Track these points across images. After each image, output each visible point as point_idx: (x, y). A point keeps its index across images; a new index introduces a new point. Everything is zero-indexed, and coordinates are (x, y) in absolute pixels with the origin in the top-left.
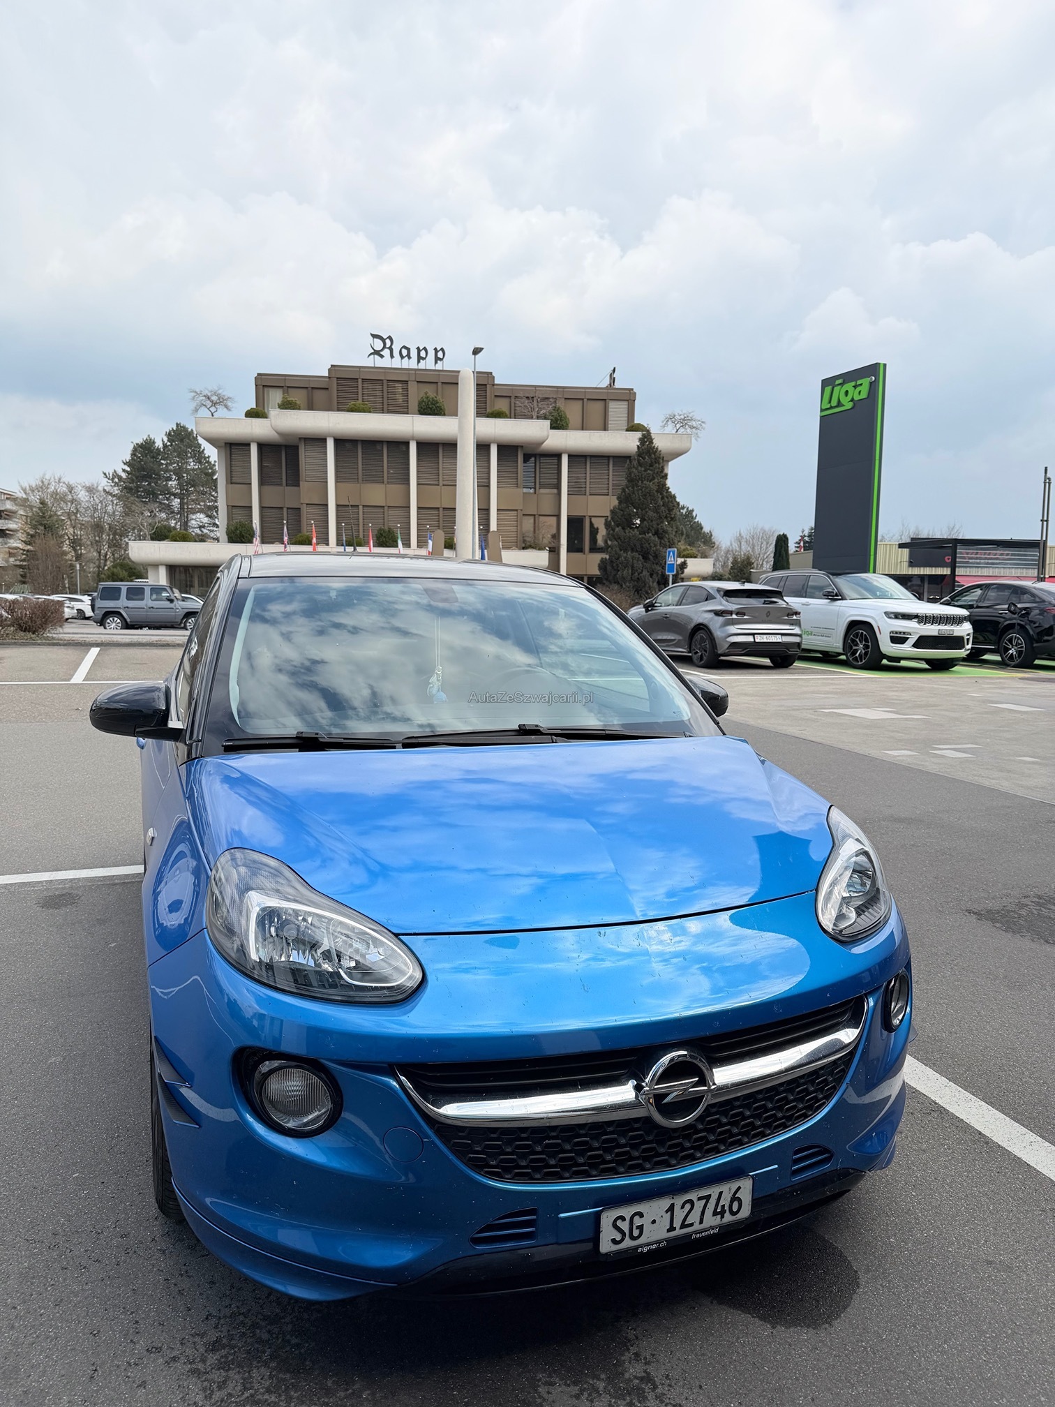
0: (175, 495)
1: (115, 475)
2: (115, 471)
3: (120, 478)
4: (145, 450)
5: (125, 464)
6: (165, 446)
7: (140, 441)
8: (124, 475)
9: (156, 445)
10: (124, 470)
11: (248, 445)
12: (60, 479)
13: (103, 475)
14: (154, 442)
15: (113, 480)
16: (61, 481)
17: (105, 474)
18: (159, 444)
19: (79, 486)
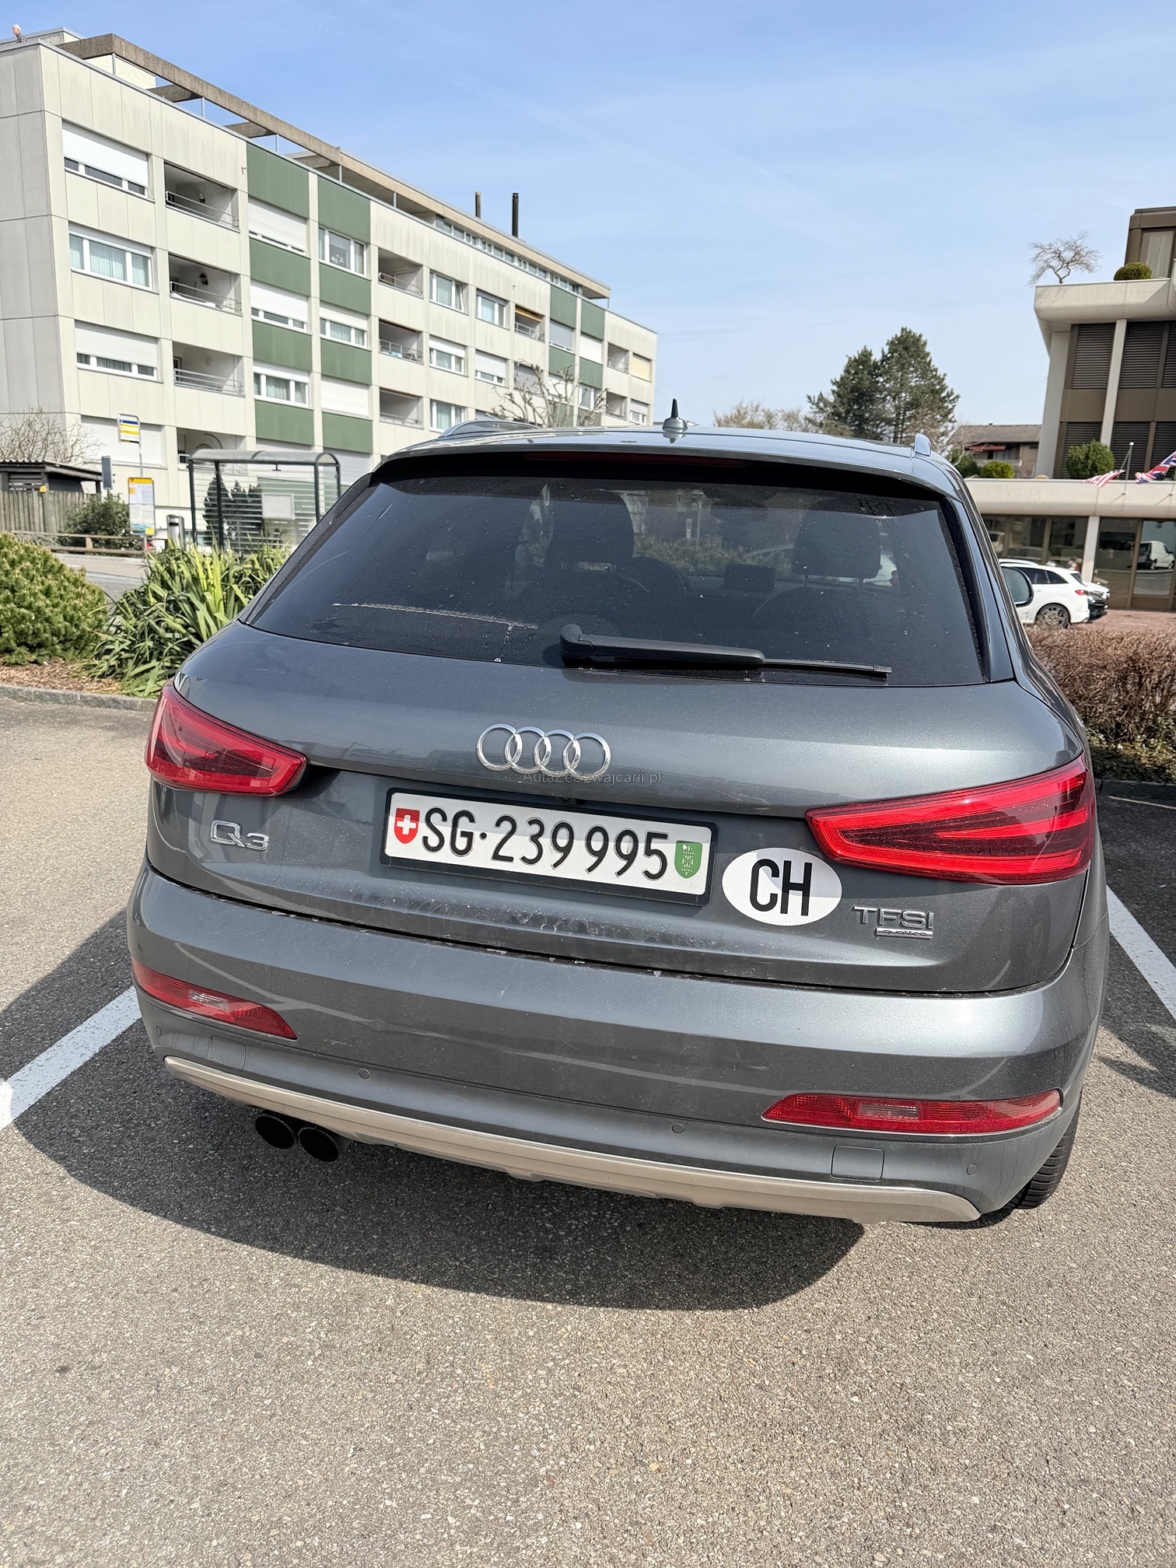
0: (889, 422)
1: (821, 398)
2: (821, 394)
3: (826, 403)
4: (861, 363)
5: (834, 384)
6: (885, 359)
7: (854, 354)
8: (831, 398)
9: (873, 358)
10: (833, 392)
11: (1113, 325)
12: (757, 407)
13: (807, 399)
14: (871, 354)
15: (817, 405)
16: (760, 409)
17: (809, 398)
18: (877, 356)
19: (779, 414)
